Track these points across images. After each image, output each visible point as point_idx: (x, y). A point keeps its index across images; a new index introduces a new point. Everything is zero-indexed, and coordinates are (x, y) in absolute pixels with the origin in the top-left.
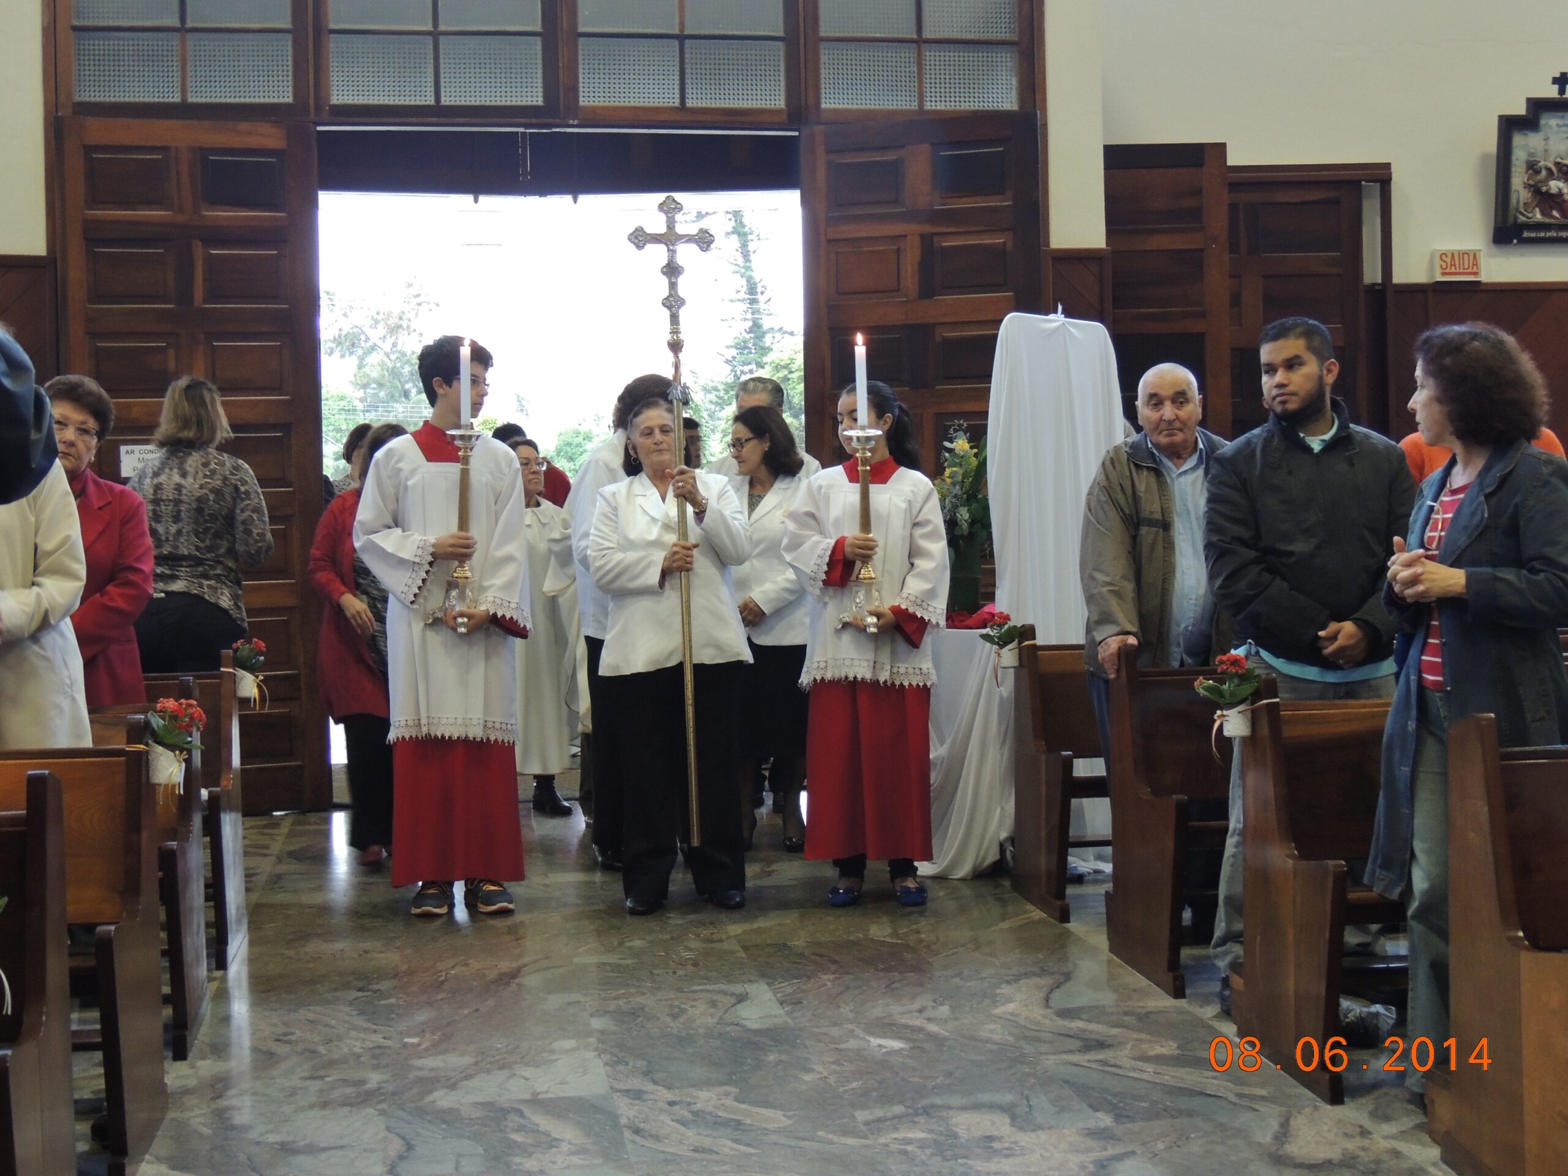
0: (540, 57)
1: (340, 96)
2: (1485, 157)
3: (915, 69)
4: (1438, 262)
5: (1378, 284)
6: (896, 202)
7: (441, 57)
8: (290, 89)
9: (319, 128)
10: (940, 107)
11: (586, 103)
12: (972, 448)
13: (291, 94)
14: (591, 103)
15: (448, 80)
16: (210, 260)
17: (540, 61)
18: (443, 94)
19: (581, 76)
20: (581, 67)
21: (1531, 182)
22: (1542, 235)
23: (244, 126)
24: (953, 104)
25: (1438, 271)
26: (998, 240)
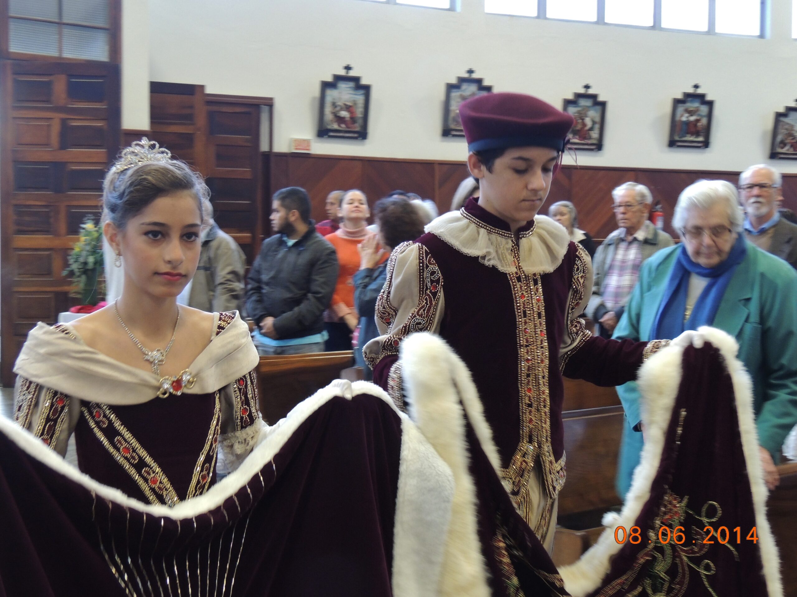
2: (314, 98)
3: (58, 37)
4: (293, 144)
5: (266, 152)
6: (48, 101)
10: (70, 56)
12: (96, 227)
21: (333, 111)
22: (337, 134)
24: (75, 55)
25: (293, 148)
26: (99, 124)
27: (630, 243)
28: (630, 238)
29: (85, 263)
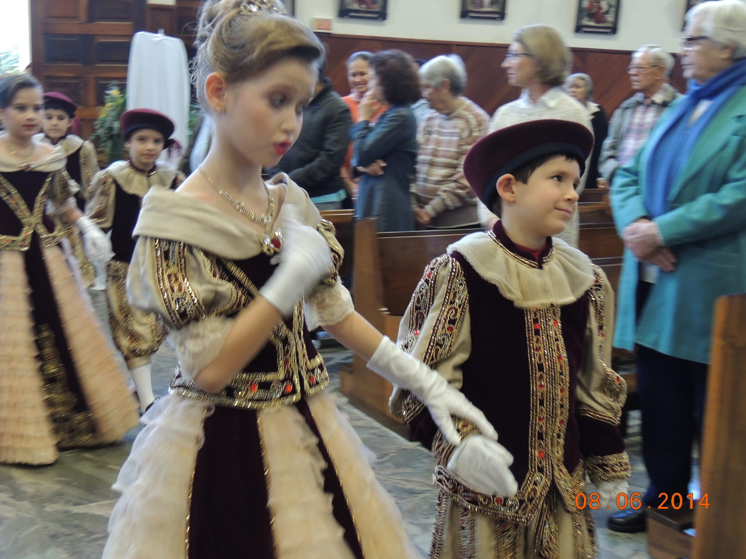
4: (316, 24)
12: (121, 94)
22: (358, 15)
27: (648, 106)
28: (648, 101)
29: (111, 129)
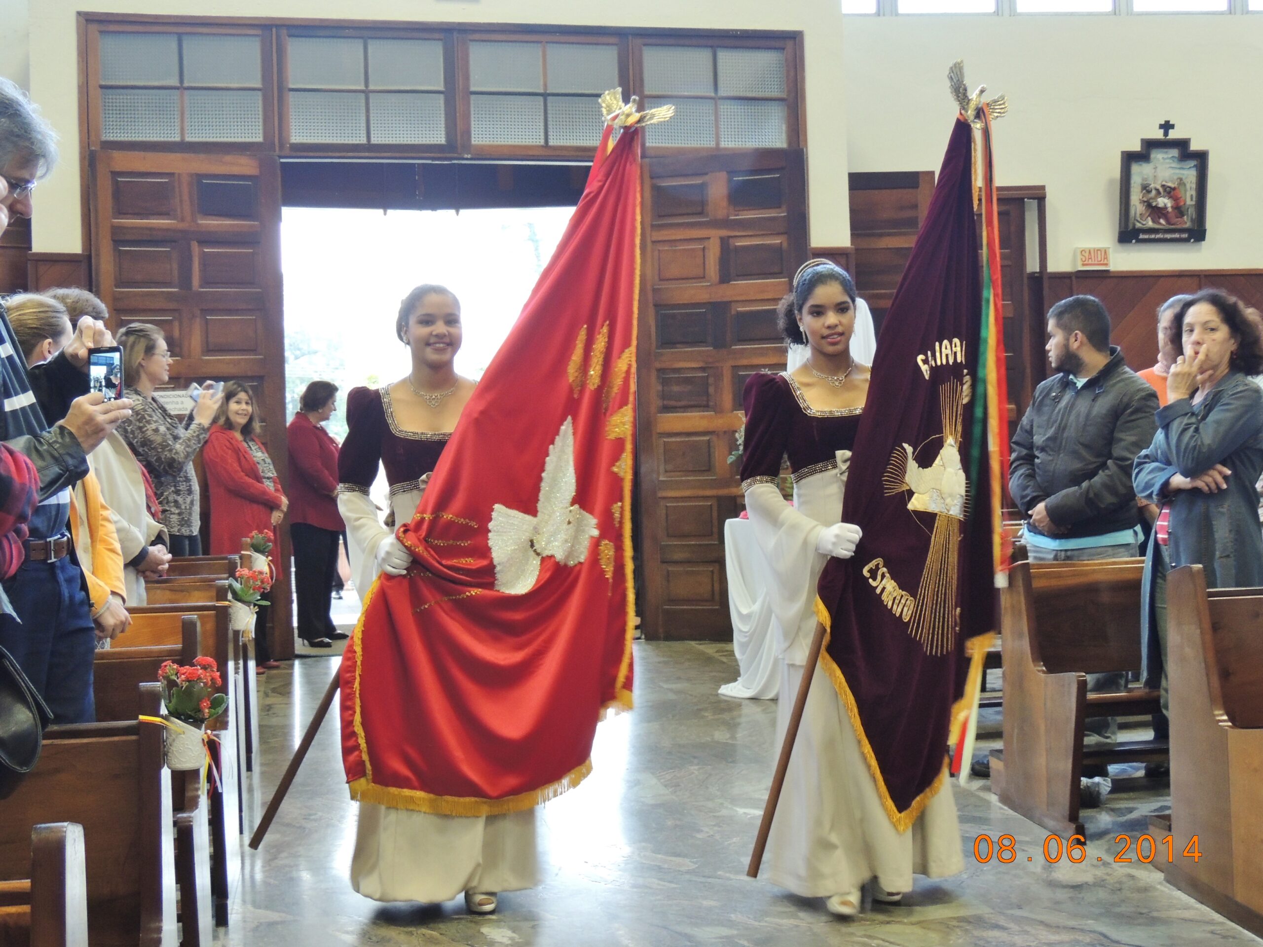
0: (443, 108)
1: (297, 136)
2: (1111, 182)
3: (713, 118)
4: (1079, 257)
5: (1036, 273)
6: (701, 213)
7: (371, 108)
8: (261, 131)
9: (283, 160)
10: (731, 145)
11: (476, 143)
13: (261, 135)
14: (480, 143)
15: (376, 125)
16: (204, 257)
17: (443, 112)
18: (372, 136)
19: (473, 123)
20: (472, 116)
21: (1145, 199)
22: (1153, 236)
23: (228, 158)
24: (740, 143)
25: (1079, 263)
26: (777, 241)
